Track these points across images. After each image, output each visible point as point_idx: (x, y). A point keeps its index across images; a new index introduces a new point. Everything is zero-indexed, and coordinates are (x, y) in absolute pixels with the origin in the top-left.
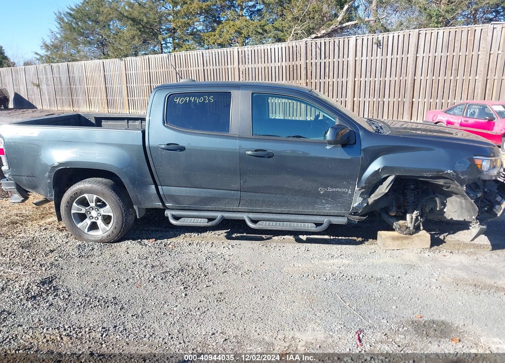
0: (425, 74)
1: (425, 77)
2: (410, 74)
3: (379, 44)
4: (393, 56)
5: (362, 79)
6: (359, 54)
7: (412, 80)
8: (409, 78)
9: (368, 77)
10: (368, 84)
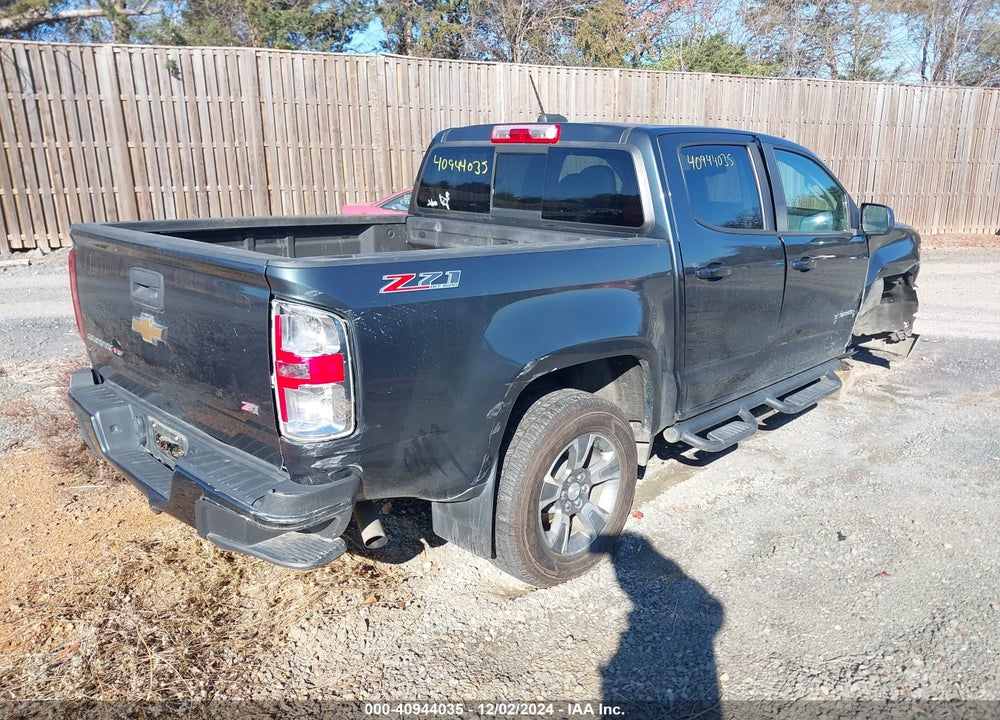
0: (283, 137)
1: (283, 141)
2: (254, 136)
3: (174, 70)
4: (209, 97)
5: (145, 144)
6: (127, 87)
7: (260, 149)
8: (253, 143)
9: (160, 140)
10: (163, 156)
